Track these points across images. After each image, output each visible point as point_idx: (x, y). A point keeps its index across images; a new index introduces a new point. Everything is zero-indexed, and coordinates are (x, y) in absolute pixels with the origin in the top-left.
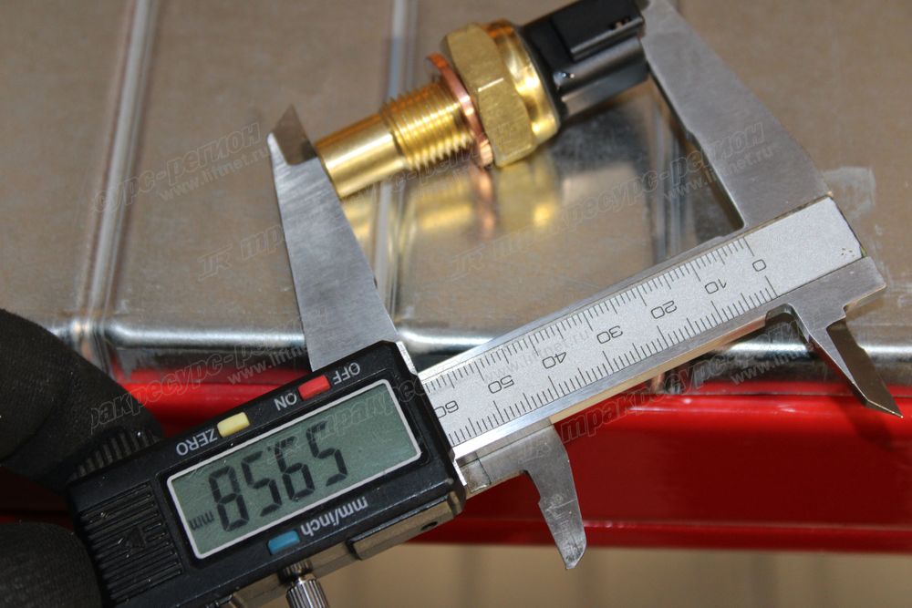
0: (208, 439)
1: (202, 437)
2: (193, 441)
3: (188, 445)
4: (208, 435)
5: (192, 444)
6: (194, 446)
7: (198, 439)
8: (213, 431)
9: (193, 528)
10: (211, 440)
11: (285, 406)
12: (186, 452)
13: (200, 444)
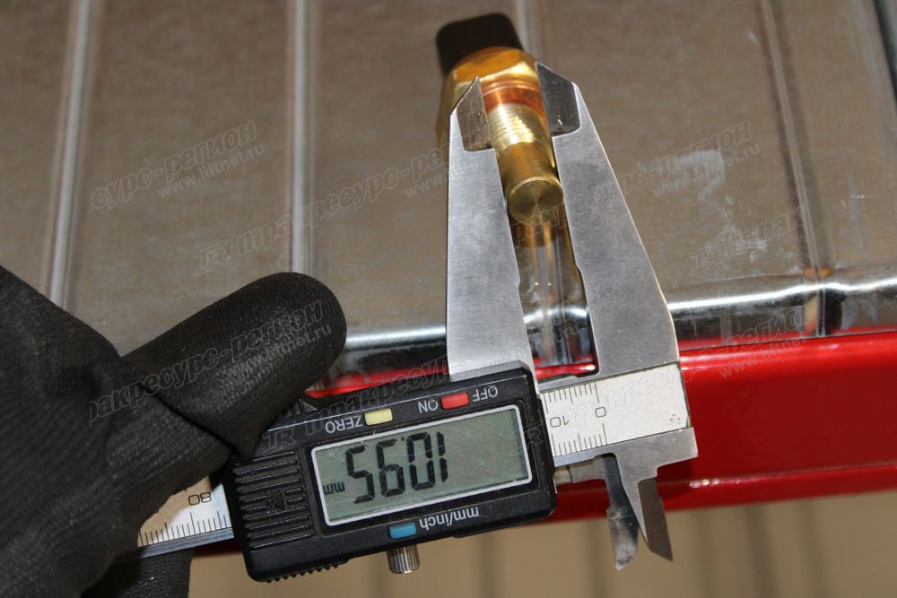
0: (355, 424)
1: (349, 421)
2: (341, 423)
3: (336, 425)
4: (355, 420)
5: (339, 425)
6: (341, 427)
7: (345, 422)
8: (359, 418)
9: (325, 493)
10: (357, 426)
11: (426, 410)
12: (334, 430)
13: (346, 426)
